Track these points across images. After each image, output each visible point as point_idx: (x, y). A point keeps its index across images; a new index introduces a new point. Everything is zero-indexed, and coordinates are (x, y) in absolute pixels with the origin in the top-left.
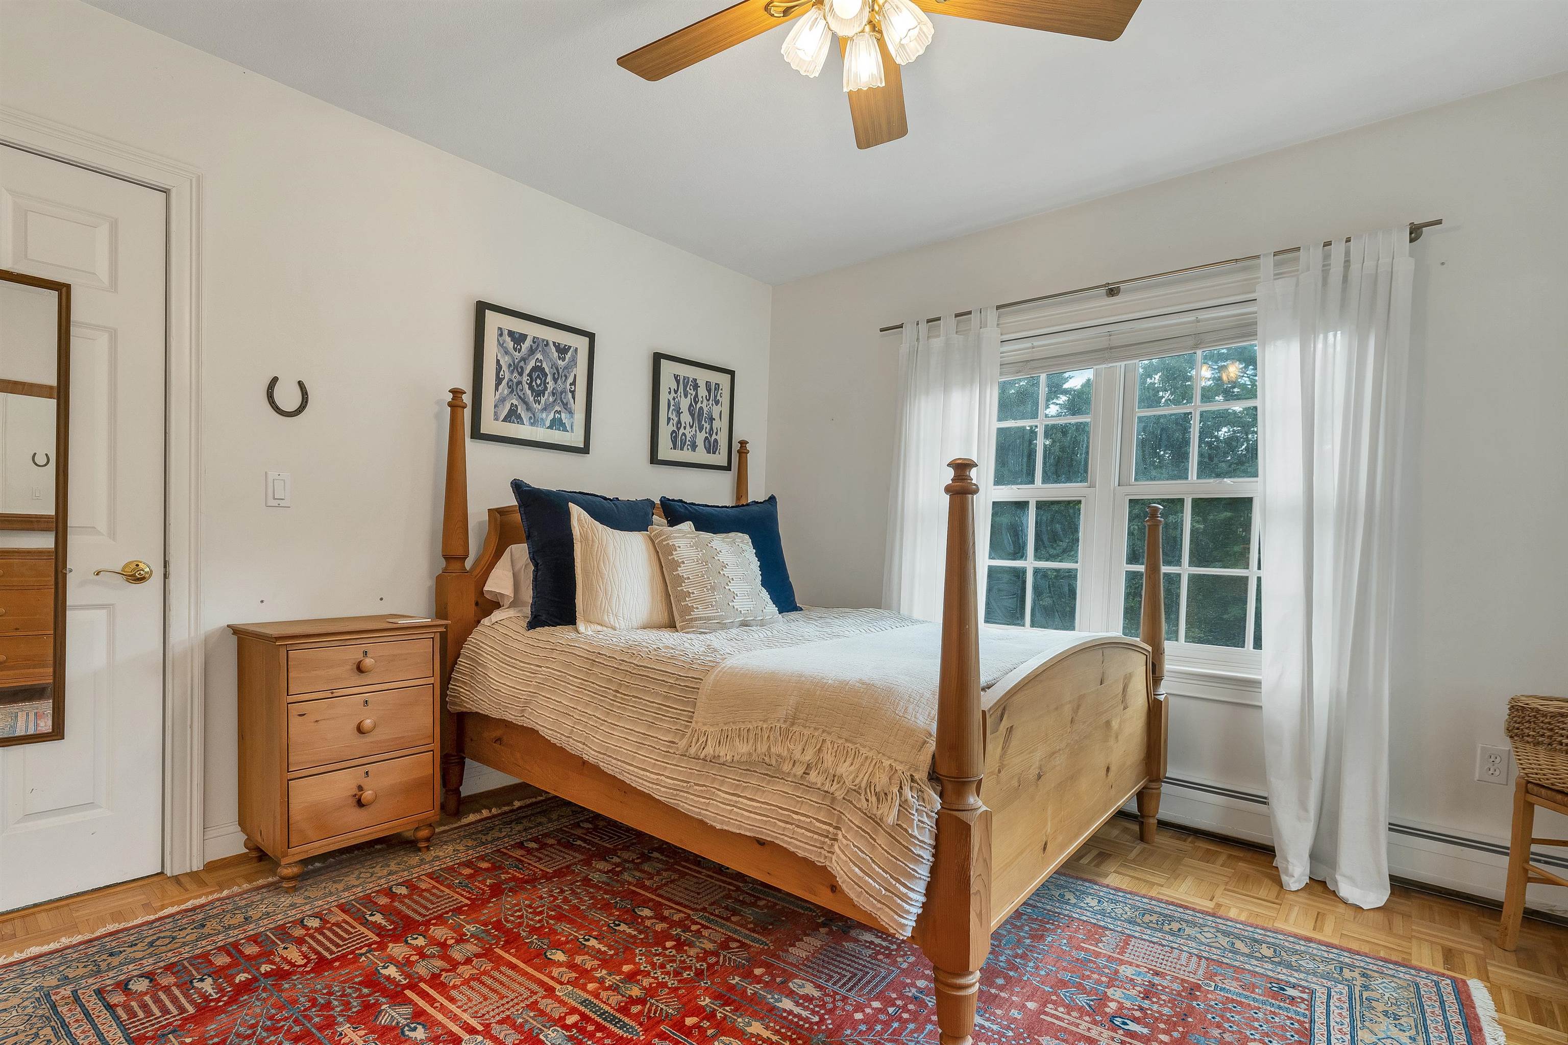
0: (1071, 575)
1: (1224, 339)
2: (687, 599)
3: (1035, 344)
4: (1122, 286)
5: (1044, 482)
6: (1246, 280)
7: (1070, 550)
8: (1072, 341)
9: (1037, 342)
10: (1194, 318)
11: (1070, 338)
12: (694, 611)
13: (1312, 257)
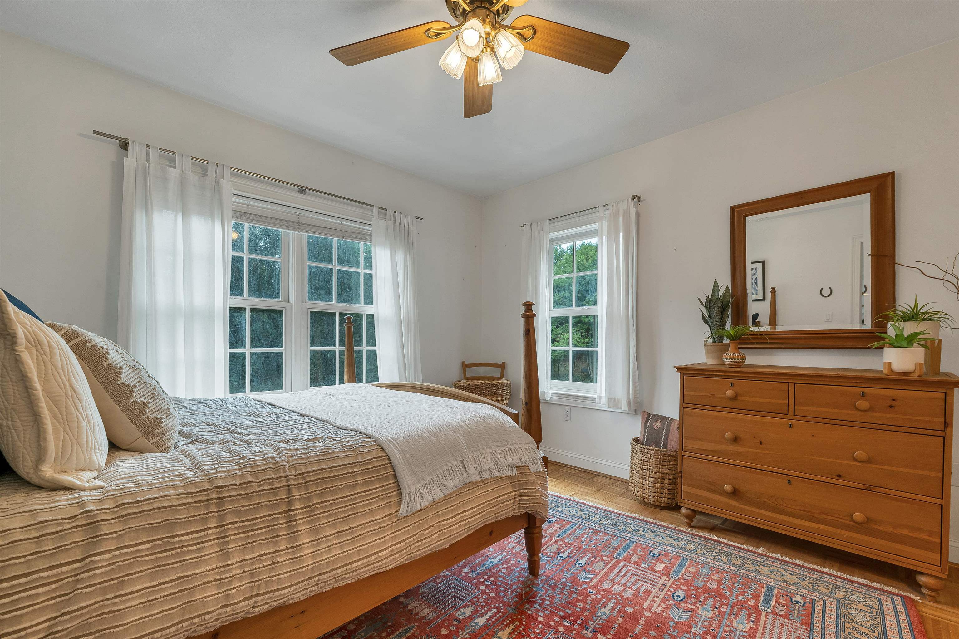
0: (279, 356)
1: (356, 238)
2: (147, 411)
3: (250, 203)
4: (308, 191)
5: (250, 295)
6: (363, 213)
7: (276, 341)
8: (277, 211)
9: (251, 202)
10: (340, 222)
11: (274, 208)
12: (162, 422)
13: (390, 214)
